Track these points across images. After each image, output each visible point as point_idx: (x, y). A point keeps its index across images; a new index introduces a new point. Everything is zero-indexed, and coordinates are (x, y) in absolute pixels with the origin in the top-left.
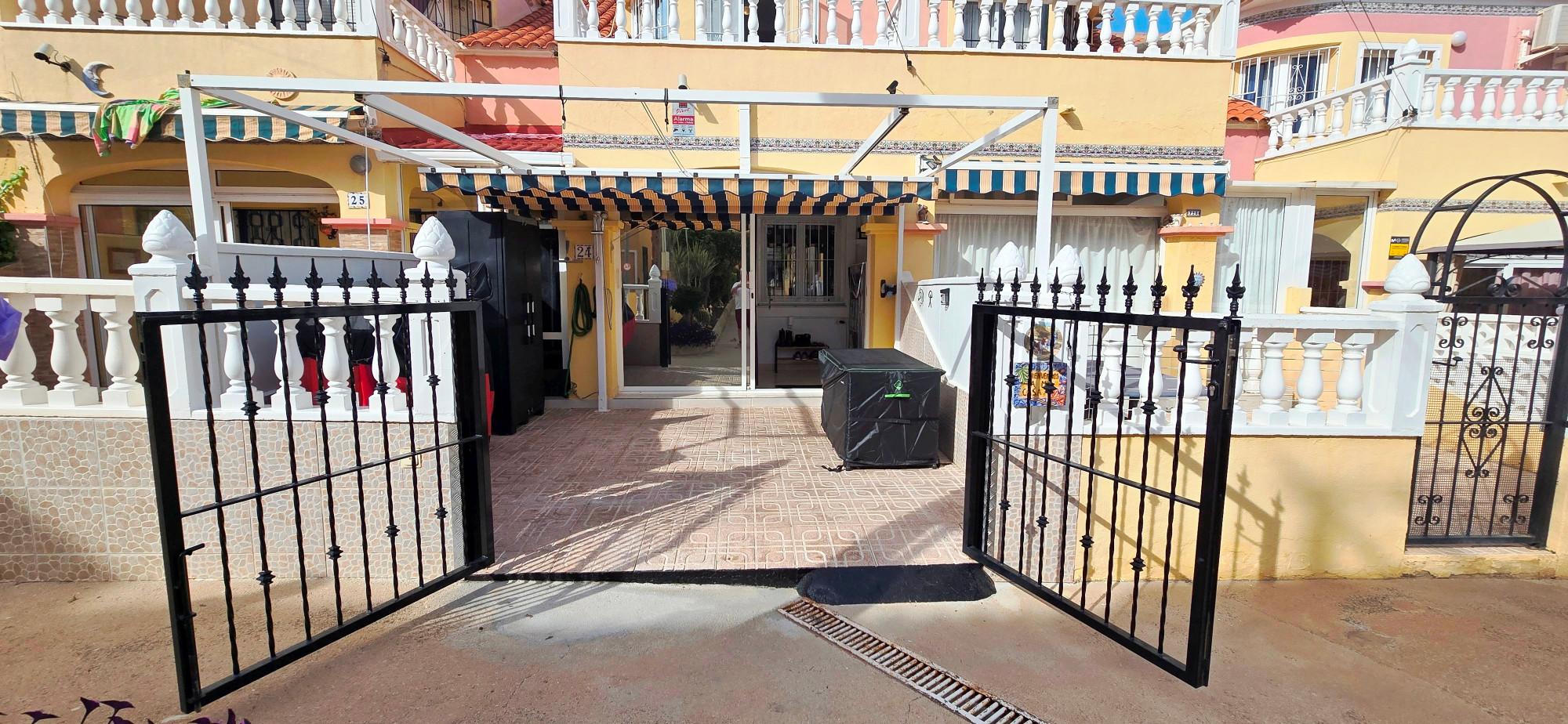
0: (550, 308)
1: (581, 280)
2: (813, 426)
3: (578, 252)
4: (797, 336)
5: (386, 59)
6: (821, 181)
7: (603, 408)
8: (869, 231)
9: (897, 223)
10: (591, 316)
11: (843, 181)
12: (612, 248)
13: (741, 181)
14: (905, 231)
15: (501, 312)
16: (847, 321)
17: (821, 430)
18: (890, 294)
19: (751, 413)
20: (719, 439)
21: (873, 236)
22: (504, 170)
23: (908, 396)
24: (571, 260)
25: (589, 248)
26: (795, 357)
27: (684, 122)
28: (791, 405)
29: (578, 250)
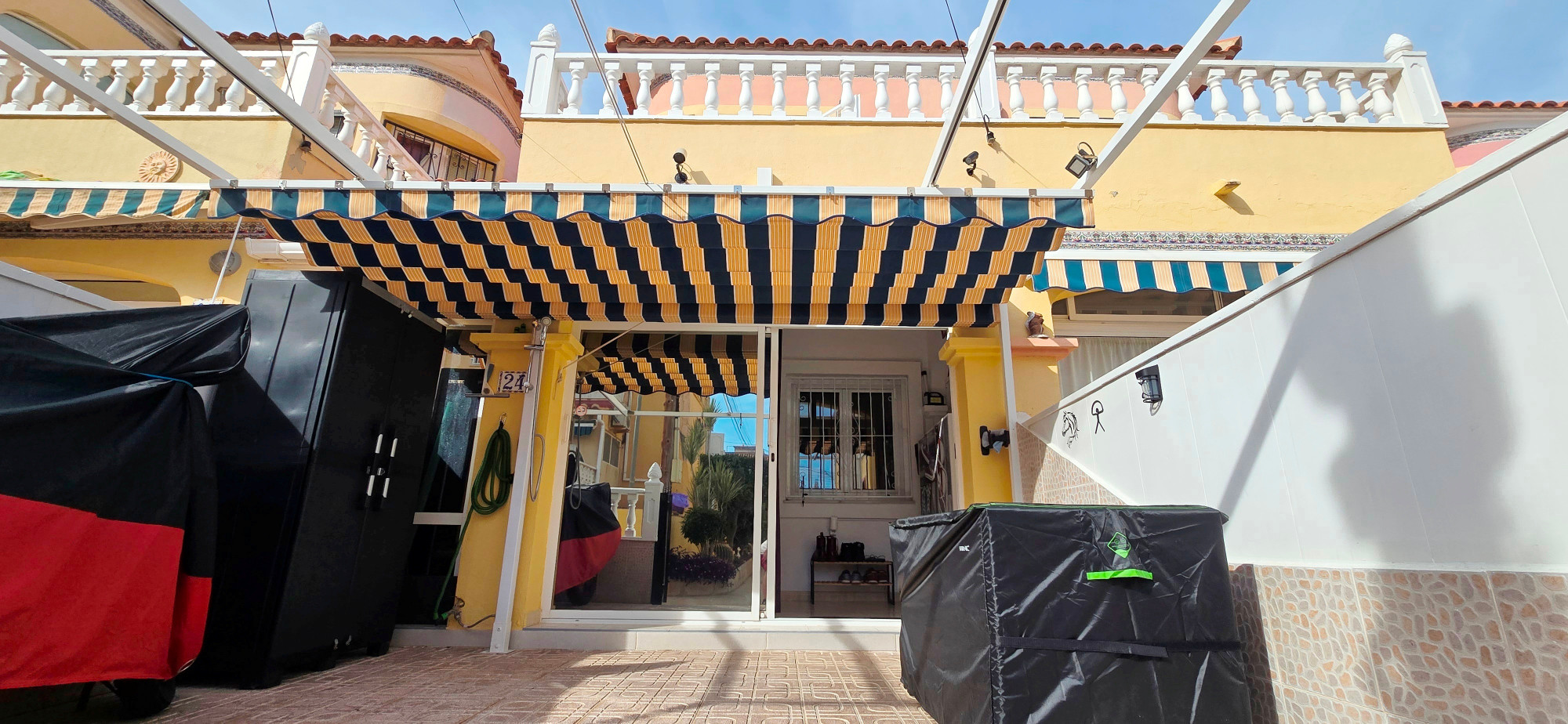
1: (502, 424)
2: (884, 684)
3: (504, 382)
4: (843, 545)
5: (305, 146)
6: (885, 197)
7: (499, 644)
8: (952, 353)
9: (999, 335)
10: (507, 479)
11: (923, 198)
12: (560, 378)
13: (745, 198)
14: (1013, 349)
17: (903, 693)
18: (998, 445)
19: (764, 659)
21: (960, 364)
22: (350, 182)
23: (1149, 575)
24: (492, 393)
25: (522, 378)
26: (841, 578)
28: (838, 646)
29: (506, 378)
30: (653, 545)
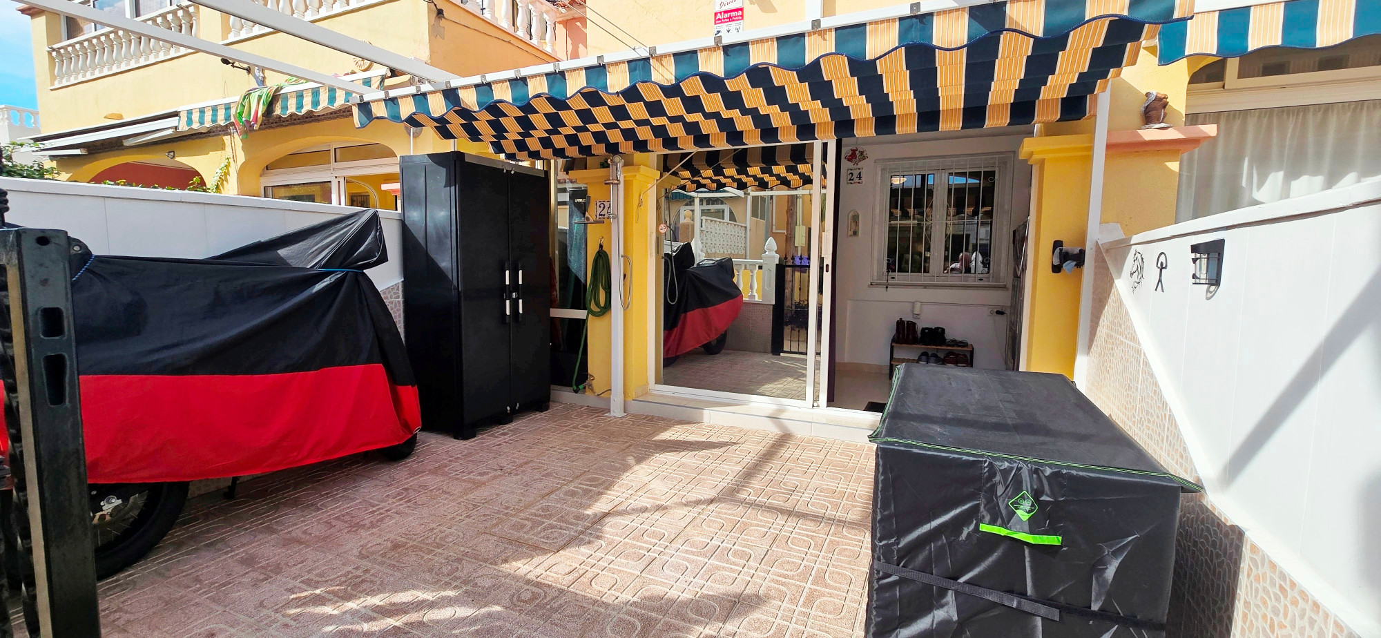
1: (601, 246)
3: (599, 210)
4: (923, 329)
5: (440, 13)
6: (882, 22)
7: (617, 411)
8: (1032, 154)
9: (1092, 132)
10: (608, 291)
11: (931, 14)
12: (640, 203)
13: (727, 49)
14: (1110, 147)
16: (1008, 312)
18: (1069, 266)
21: (1043, 164)
22: (425, 88)
23: (1055, 540)
26: (919, 360)
27: (731, 19)
29: (600, 207)
30: (772, 307)
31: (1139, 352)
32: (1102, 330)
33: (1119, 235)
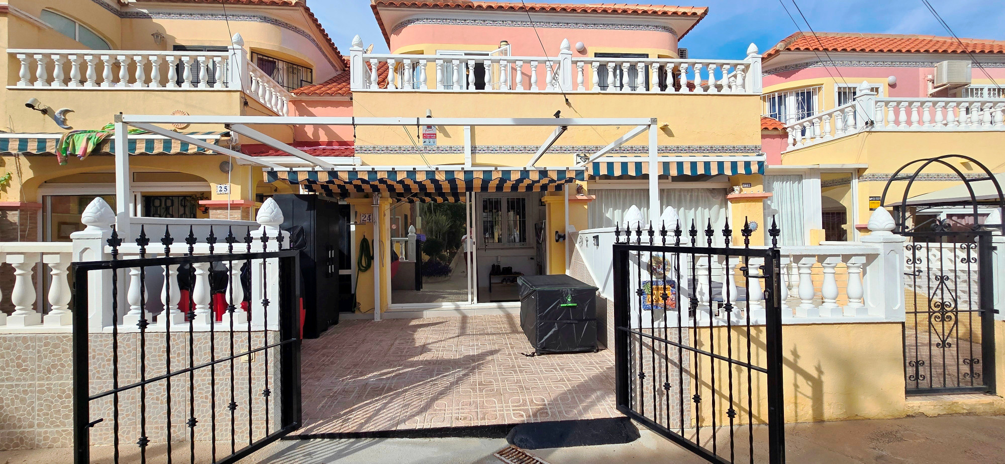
0: (344, 254)
1: (364, 236)
2: (515, 327)
3: (362, 218)
4: (503, 268)
5: (246, 104)
6: (516, 171)
7: (377, 318)
8: (547, 201)
9: (564, 195)
10: (371, 258)
11: (529, 171)
12: (385, 215)
13: (466, 172)
14: (569, 200)
15: (312, 257)
16: (535, 258)
17: (520, 329)
18: (561, 240)
19: (475, 319)
20: (454, 337)
21: (549, 204)
22: (317, 168)
23: (575, 305)
24: (358, 223)
25: (370, 216)
26: (502, 282)
27: (430, 137)
28: (501, 313)
31: (584, 265)
32: (573, 260)
33: (574, 230)
